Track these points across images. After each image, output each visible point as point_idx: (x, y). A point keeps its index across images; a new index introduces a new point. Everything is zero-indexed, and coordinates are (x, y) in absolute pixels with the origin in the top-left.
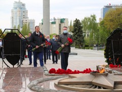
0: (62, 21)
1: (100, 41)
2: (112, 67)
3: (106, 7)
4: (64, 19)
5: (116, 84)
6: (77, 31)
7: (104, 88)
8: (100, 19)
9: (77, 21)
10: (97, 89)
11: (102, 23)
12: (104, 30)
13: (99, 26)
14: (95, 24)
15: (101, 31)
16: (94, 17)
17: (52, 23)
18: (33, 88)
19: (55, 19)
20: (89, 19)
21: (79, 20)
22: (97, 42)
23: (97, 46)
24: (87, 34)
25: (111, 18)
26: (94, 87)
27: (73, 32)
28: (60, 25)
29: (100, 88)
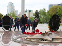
0: (30, 11)
1: (47, 20)
2: (52, 32)
3: (50, 5)
4: (31, 10)
5: (53, 39)
6: (37, 16)
7: (47, 41)
8: (47, 10)
9: (37, 11)
10: (44, 41)
11: (48, 12)
12: (49, 15)
13: (47, 13)
14: (45, 13)
15: (48, 16)
16: (45, 9)
17: (26, 12)
18: (15, 40)
19: (27, 10)
20: (43, 10)
21: (38, 11)
22: (46, 21)
23: (46, 22)
24: (41, 17)
25: (52, 10)
26: (43, 40)
27: (35, 16)
28: (29, 13)
29: (45, 41)
